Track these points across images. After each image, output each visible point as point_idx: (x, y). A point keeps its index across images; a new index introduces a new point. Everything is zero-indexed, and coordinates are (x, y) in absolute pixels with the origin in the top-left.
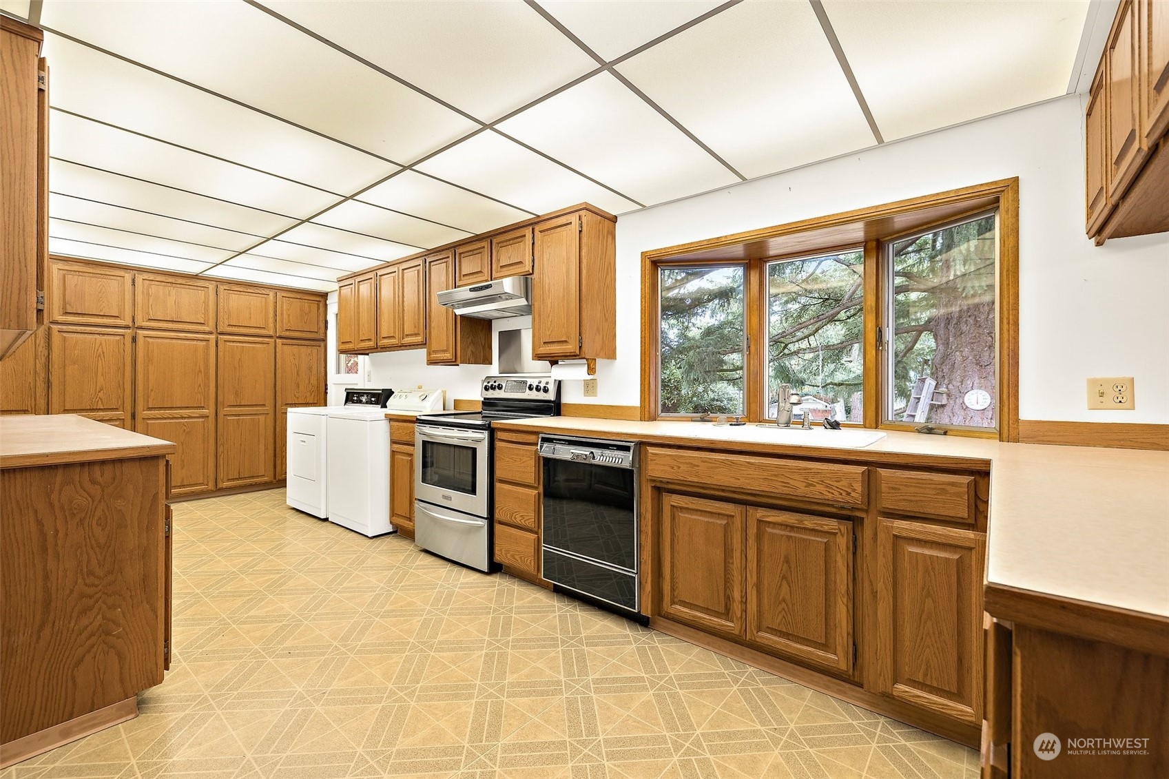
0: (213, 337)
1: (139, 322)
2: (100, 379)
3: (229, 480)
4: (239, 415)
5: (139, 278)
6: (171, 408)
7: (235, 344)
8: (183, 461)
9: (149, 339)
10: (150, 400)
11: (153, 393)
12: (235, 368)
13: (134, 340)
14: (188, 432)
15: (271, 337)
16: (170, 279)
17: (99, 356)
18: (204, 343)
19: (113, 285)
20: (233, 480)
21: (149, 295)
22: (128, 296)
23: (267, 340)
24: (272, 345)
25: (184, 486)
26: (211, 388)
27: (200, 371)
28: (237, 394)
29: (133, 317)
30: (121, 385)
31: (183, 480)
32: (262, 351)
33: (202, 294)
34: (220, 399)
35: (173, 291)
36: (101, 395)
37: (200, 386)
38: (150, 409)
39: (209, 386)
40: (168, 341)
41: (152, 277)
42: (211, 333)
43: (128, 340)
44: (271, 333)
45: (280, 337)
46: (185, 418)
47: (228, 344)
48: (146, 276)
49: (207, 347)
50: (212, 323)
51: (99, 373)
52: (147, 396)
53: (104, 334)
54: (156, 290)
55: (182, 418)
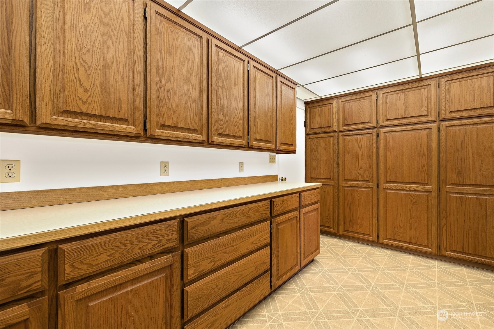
0: (435, 125)
1: (381, 123)
2: (360, 162)
3: (452, 251)
4: (463, 194)
5: (381, 94)
6: (402, 183)
7: (457, 128)
8: (411, 224)
9: (387, 134)
10: (388, 176)
11: (389, 171)
13: (378, 136)
14: (415, 202)
16: (400, 88)
17: (360, 148)
18: (428, 131)
19: (365, 103)
20: (457, 252)
21: (386, 103)
22: (374, 108)
25: (412, 244)
26: (434, 168)
27: (424, 154)
28: (459, 174)
29: (377, 121)
30: (370, 166)
31: (411, 239)
34: (443, 177)
35: (402, 96)
36: (360, 171)
37: (424, 166)
38: (387, 182)
39: (432, 167)
40: (400, 133)
41: (388, 90)
42: (434, 122)
43: (375, 135)
46: (412, 191)
47: (450, 128)
49: (430, 134)
51: (360, 159)
52: (386, 174)
53: (362, 134)
54: (391, 98)
55: (410, 190)
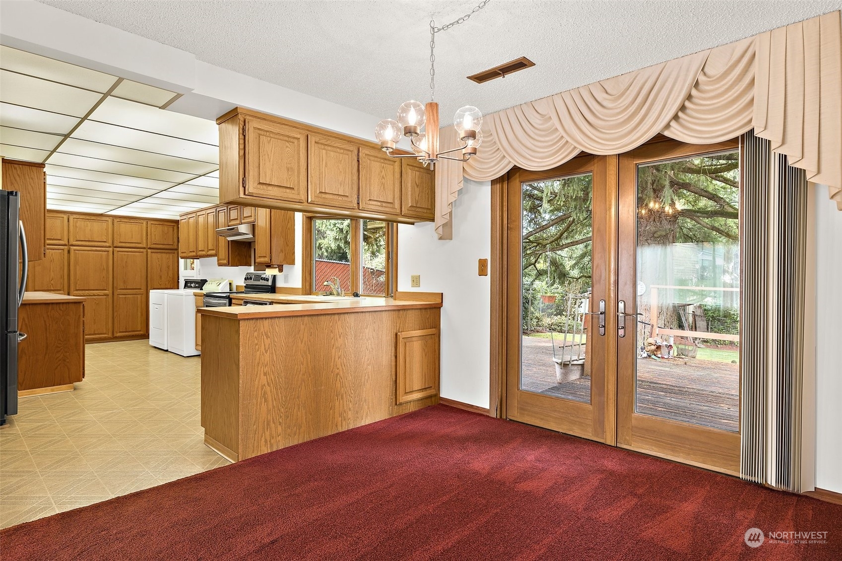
0: (111, 249)
1: (71, 242)
2: (52, 273)
3: (120, 332)
4: (126, 295)
5: (71, 218)
6: (88, 290)
7: (123, 253)
8: (95, 320)
9: (76, 251)
10: (77, 285)
11: (79, 281)
12: (124, 267)
13: (69, 252)
14: (97, 304)
15: (144, 248)
16: (88, 217)
17: (51, 261)
18: (106, 253)
19: (60, 222)
20: (123, 332)
21: (76, 227)
22: (66, 228)
23: (142, 250)
24: (145, 253)
25: (95, 334)
26: (110, 278)
27: (104, 269)
28: (124, 282)
29: (68, 239)
30: (62, 277)
31: (95, 331)
32: (138, 258)
33: (104, 225)
34: (115, 285)
35: (89, 224)
36: (52, 282)
37: (104, 277)
38: (77, 290)
39: (109, 278)
40: (87, 252)
41: (78, 216)
42: (110, 247)
43: (66, 252)
44: (145, 246)
45: (150, 248)
46: (96, 295)
47: (120, 253)
48: (75, 216)
49: (108, 255)
50: (110, 241)
51: (51, 271)
52: (76, 284)
53: (53, 249)
54: (80, 223)
55: (94, 295)
